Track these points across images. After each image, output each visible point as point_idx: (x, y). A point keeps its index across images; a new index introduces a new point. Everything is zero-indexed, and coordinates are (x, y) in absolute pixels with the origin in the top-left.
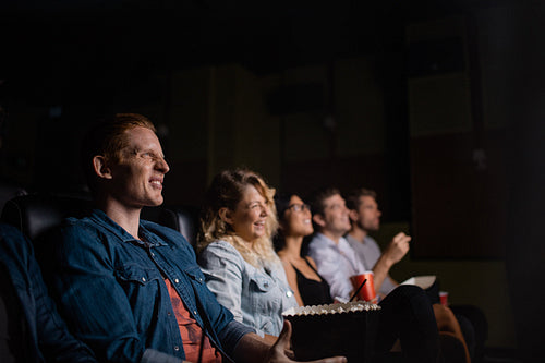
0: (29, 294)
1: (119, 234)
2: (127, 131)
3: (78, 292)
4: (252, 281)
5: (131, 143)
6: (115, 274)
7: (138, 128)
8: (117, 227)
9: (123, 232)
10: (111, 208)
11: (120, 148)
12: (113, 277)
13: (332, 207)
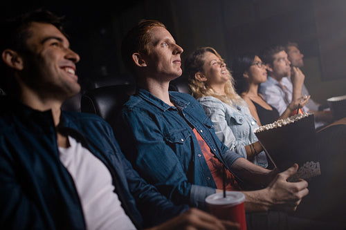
0: (117, 157)
1: (160, 106)
2: (148, 31)
3: (145, 156)
4: (232, 118)
5: (153, 38)
6: (164, 140)
7: (154, 27)
8: (157, 100)
9: (162, 103)
10: (151, 86)
11: (146, 43)
12: (164, 142)
13: (279, 60)
